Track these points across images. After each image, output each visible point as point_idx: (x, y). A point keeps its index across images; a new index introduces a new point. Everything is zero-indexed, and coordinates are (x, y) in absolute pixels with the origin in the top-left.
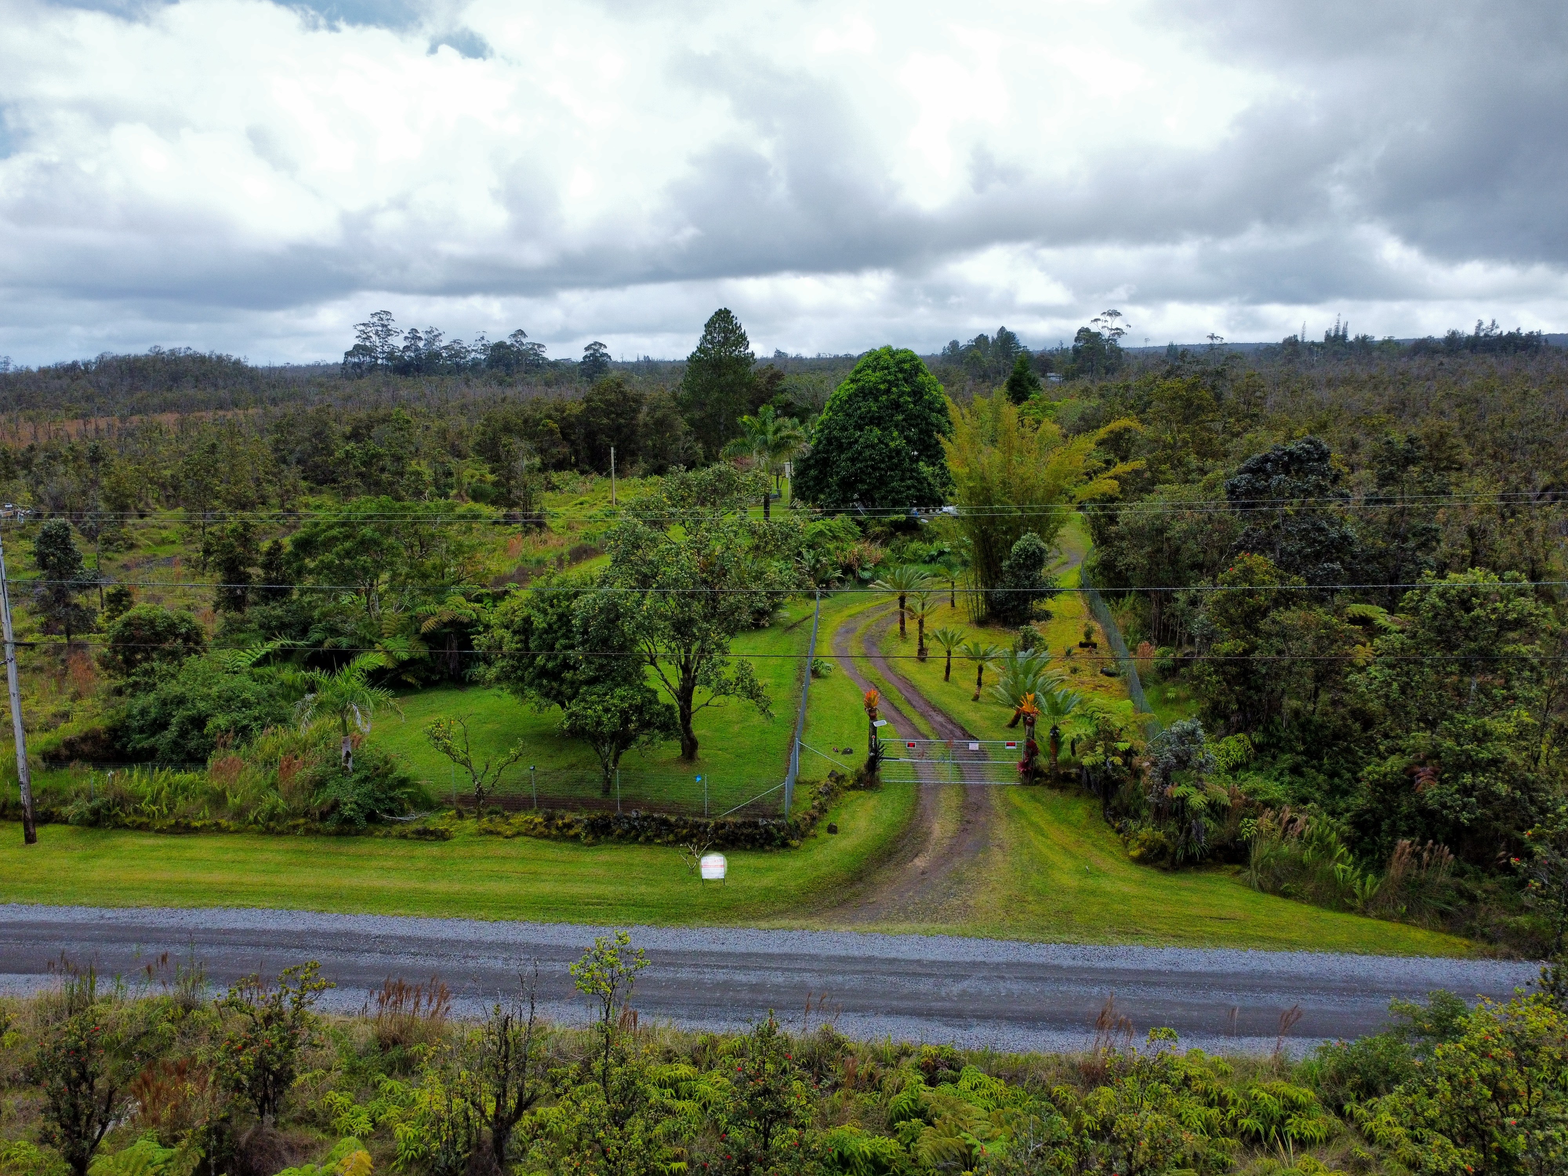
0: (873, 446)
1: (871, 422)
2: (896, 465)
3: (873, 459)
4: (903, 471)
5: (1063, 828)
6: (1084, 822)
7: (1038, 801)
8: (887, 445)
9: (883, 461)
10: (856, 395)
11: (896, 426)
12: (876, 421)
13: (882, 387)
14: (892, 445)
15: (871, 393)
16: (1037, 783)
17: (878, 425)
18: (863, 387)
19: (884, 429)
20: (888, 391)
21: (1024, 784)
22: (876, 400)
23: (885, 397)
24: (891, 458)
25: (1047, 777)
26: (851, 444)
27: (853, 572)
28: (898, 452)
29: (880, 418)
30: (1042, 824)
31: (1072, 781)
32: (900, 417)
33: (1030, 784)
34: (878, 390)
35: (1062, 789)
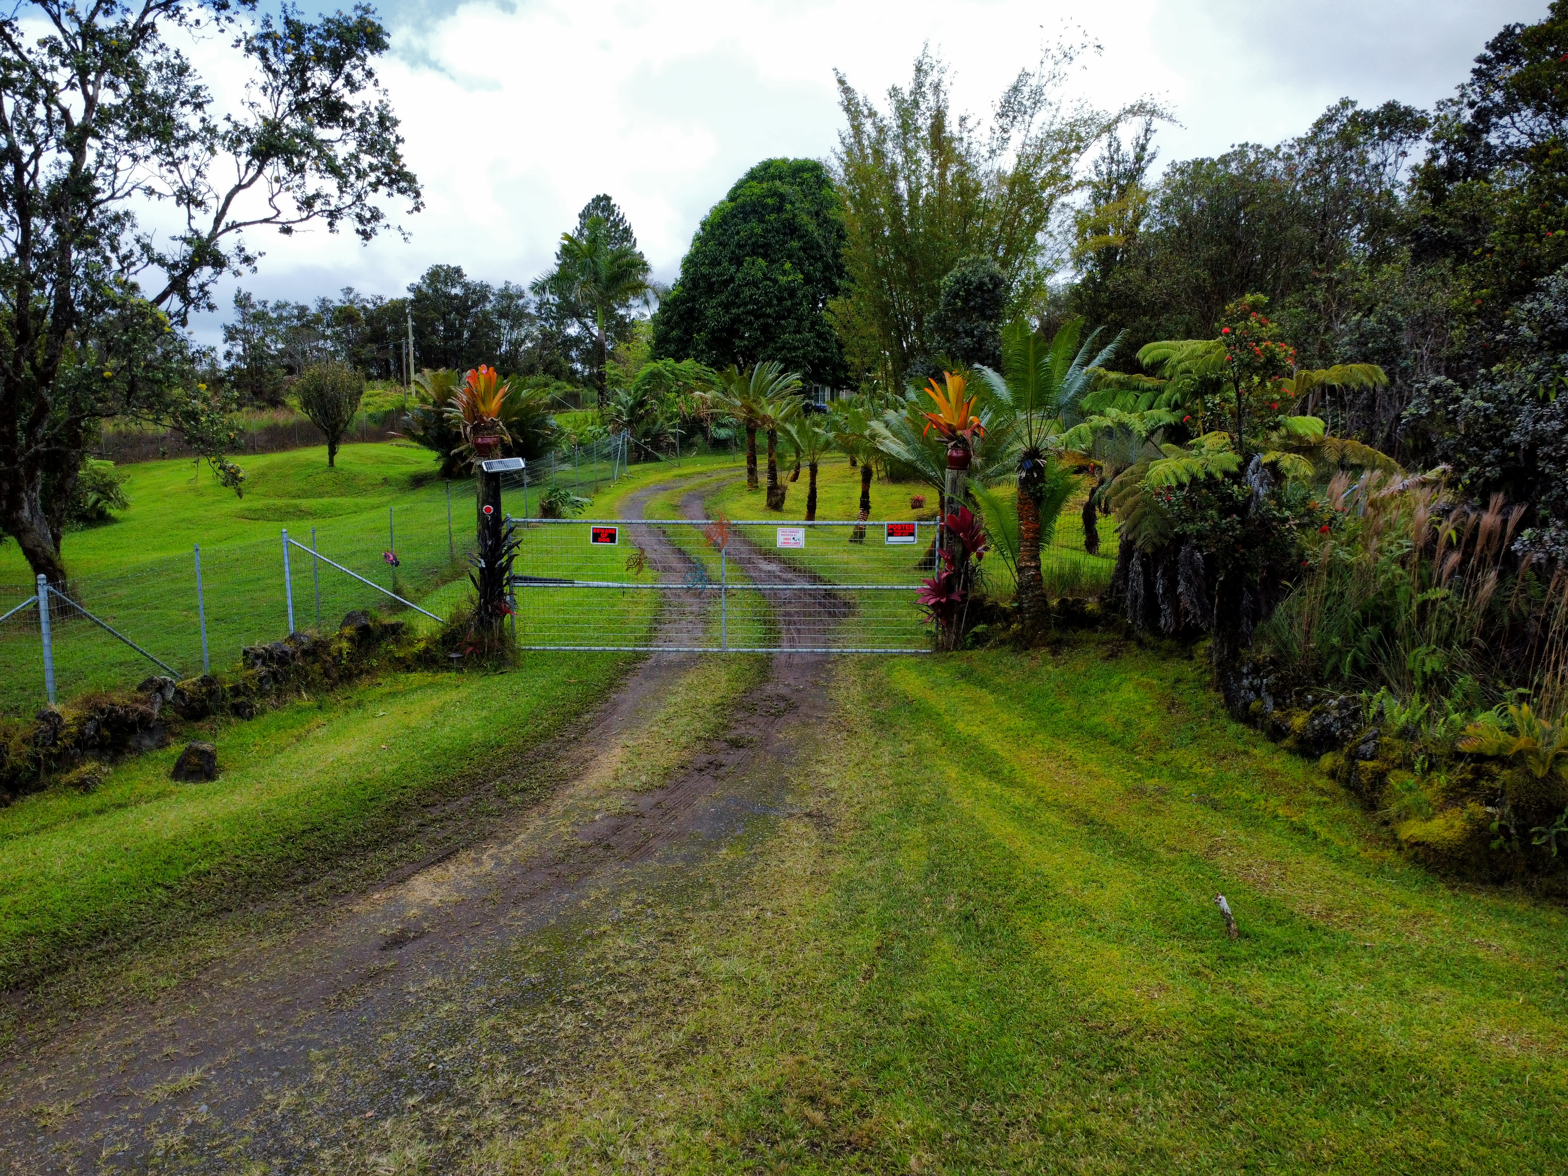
0: (755, 284)
1: (754, 253)
2: (790, 311)
3: (756, 302)
4: (800, 320)
5: (1068, 749)
6: (1150, 726)
7: (982, 683)
8: (775, 281)
9: (769, 304)
10: (735, 216)
11: (790, 257)
12: (762, 249)
13: (769, 201)
14: (783, 280)
15: (754, 211)
16: (979, 641)
17: (765, 256)
18: (743, 206)
19: (772, 261)
20: (780, 209)
21: (940, 648)
22: (762, 221)
23: (773, 217)
24: (781, 300)
25: (1006, 616)
26: (726, 283)
27: (704, 431)
28: (792, 293)
29: (766, 246)
30: (993, 742)
31: (1089, 622)
32: (795, 244)
33: (959, 645)
34: (765, 206)
35: (1056, 647)
